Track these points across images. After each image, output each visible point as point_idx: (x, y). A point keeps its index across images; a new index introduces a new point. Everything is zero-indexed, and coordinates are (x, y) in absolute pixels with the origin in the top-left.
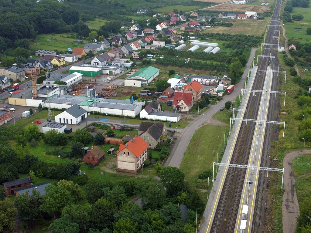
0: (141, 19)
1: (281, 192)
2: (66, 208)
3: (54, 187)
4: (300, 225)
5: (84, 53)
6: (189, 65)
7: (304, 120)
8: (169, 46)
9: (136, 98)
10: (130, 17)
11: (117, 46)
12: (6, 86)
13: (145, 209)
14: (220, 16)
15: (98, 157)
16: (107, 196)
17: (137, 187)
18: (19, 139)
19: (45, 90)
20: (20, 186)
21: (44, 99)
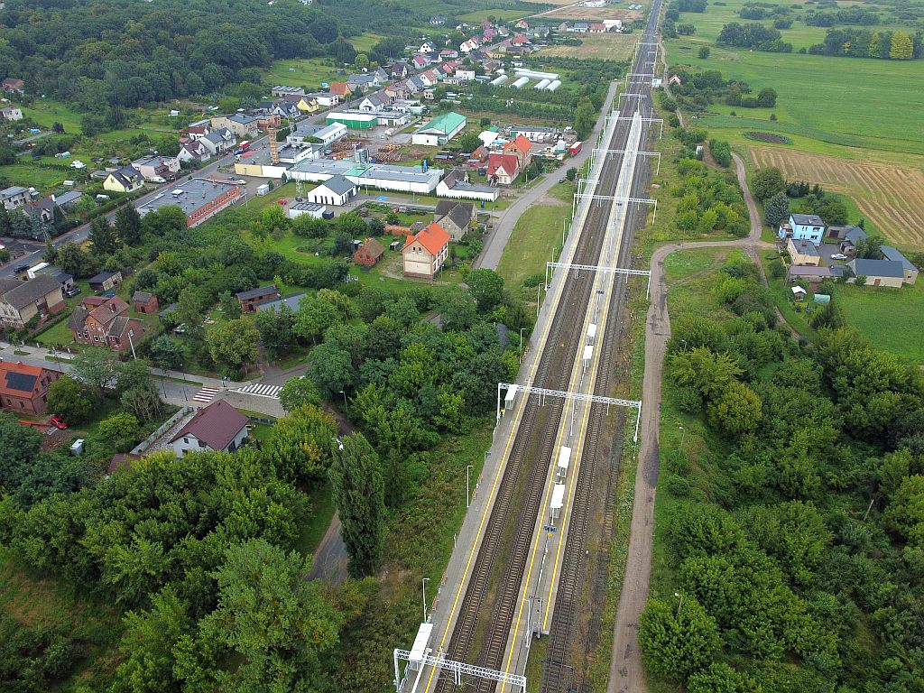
0: (438, 33)
1: (645, 306)
2: (331, 329)
3: (312, 299)
4: (670, 352)
5: (347, 91)
6: (513, 111)
7: (686, 196)
8: (481, 79)
9: (430, 164)
10: (419, 30)
11: (399, 79)
12: (230, 145)
13: (445, 331)
14: (563, 27)
15: (375, 255)
16: (391, 312)
17: (434, 298)
18: (255, 229)
19: (289, 151)
20: (261, 298)
21: (290, 166)
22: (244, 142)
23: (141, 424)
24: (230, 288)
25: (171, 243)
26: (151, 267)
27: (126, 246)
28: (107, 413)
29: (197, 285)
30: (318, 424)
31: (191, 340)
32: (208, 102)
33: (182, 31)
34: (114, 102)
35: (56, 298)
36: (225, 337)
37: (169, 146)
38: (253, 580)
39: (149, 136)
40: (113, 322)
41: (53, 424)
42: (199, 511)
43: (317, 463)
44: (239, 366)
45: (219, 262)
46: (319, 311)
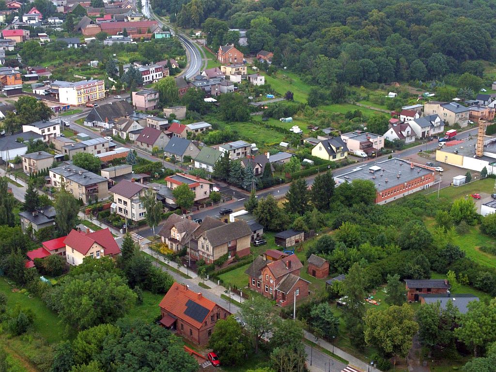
3: (483, 305)
12: (437, 131)
18: (440, 218)
20: (429, 290)
21: (493, 162)
22: (452, 131)
24: (400, 272)
25: (356, 215)
26: (332, 235)
27: (315, 210)
28: (256, 363)
29: (370, 262)
31: (349, 315)
32: (425, 89)
33: (418, 22)
34: (341, 78)
35: (244, 244)
36: (382, 321)
39: (363, 113)
40: (285, 278)
41: (209, 359)
44: (388, 356)
45: (396, 244)
46: (488, 320)
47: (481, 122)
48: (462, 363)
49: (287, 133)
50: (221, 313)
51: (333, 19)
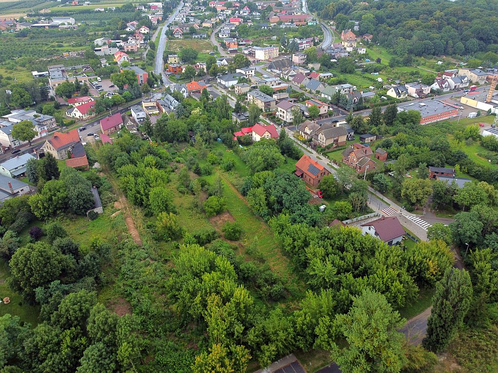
2: (478, 206)
3: (474, 185)
12: (464, 86)
18: (457, 135)
20: (442, 173)
21: (496, 105)
22: (474, 86)
23: (353, 211)
24: (428, 162)
26: (391, 138)
27: (384, 124)
28: (341, 199)
29: (411, 155)
30: (443, 254)
31: (394, 181)
32: (462, 60)
33: (464, 19)
34: (410, 52)
36: (413, 186)
37: (429, 80)
38: (370, 312)
39: (421, 73)
42: (360, 264)
43: (433, 275)
44: (413, 204)
45: (428, 147)
46: (475, 193)
47: (493, 82)
48: (454, 214)
49: (374, 81)
50: (325, 172)
51: (411, 16)
